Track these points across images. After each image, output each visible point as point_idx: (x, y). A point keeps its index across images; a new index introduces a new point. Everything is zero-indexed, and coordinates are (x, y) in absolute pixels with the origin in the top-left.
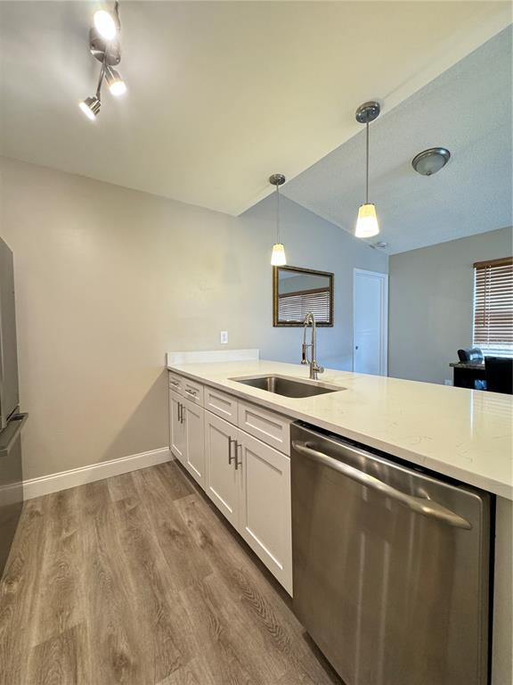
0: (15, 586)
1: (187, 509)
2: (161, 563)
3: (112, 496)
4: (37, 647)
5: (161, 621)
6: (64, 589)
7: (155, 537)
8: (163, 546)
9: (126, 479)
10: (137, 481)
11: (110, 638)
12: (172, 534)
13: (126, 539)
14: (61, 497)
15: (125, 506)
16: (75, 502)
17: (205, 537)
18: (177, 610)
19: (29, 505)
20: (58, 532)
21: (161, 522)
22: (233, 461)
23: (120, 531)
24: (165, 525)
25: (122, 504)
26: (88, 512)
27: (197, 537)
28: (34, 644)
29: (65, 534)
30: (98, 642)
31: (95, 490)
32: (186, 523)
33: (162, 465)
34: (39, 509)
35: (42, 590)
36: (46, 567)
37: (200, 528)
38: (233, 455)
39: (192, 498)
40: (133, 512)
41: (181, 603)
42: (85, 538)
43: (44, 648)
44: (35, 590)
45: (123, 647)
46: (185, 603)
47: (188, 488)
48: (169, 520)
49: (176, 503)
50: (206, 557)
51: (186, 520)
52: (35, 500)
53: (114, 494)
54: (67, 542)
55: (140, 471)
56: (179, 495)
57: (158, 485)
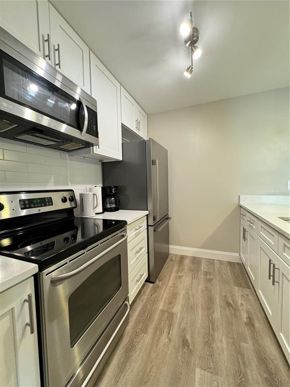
0: (161, 283)
1: (242, 296)
2: (217, 314)
3: (202, 268)
4: (161, 310)
5: (209, 342)
6: (174, 296)
7: (218, 300)
8: (221, 307)
9: (211, 262)
10: (217, 265)
11: (185, 329)
12: (228, 304)
13: (203, 291)
14: (182, 258)
15: (207, 275)
16: (187, 262)
17: (250, 319)
18: (219, 344)
19: (171, 256)
20: (177, 272)
21: (223, 294)
22: (272, 277)
23: (201, 286)
24: (225, 296)
25: (206, 273)
26: (191, 270)
27: (244, 316)
28: (160, 308)
29: (180, 274)
30: (180, 326)
31: (196, 261)
32: (239, 304)
33: (234, 263)
34: (174, 259)
35: (167, 291)
36: (170, 283)
37: (248, 312)
38: (272, 274)
39: (248, 291)
40: (210, 280)
41: (222, 343)
42: (187, 280)
43: (163, 311)
44: (165, 289)
45: (188, 337)
46: (224, 345)
47: (247, 284)
48: (228, 295)
49: (236, 288)
50: (247, 332)
51: (240, 302)
52: (173, 255)
53: (204, 267)
54: (180, 277)
55: (220, 261)
56: (239, 285)
57: (228, 273)
